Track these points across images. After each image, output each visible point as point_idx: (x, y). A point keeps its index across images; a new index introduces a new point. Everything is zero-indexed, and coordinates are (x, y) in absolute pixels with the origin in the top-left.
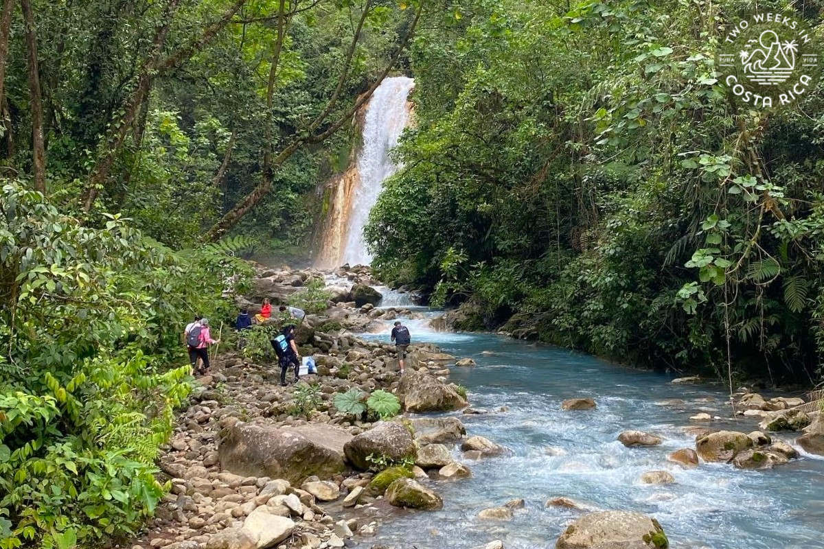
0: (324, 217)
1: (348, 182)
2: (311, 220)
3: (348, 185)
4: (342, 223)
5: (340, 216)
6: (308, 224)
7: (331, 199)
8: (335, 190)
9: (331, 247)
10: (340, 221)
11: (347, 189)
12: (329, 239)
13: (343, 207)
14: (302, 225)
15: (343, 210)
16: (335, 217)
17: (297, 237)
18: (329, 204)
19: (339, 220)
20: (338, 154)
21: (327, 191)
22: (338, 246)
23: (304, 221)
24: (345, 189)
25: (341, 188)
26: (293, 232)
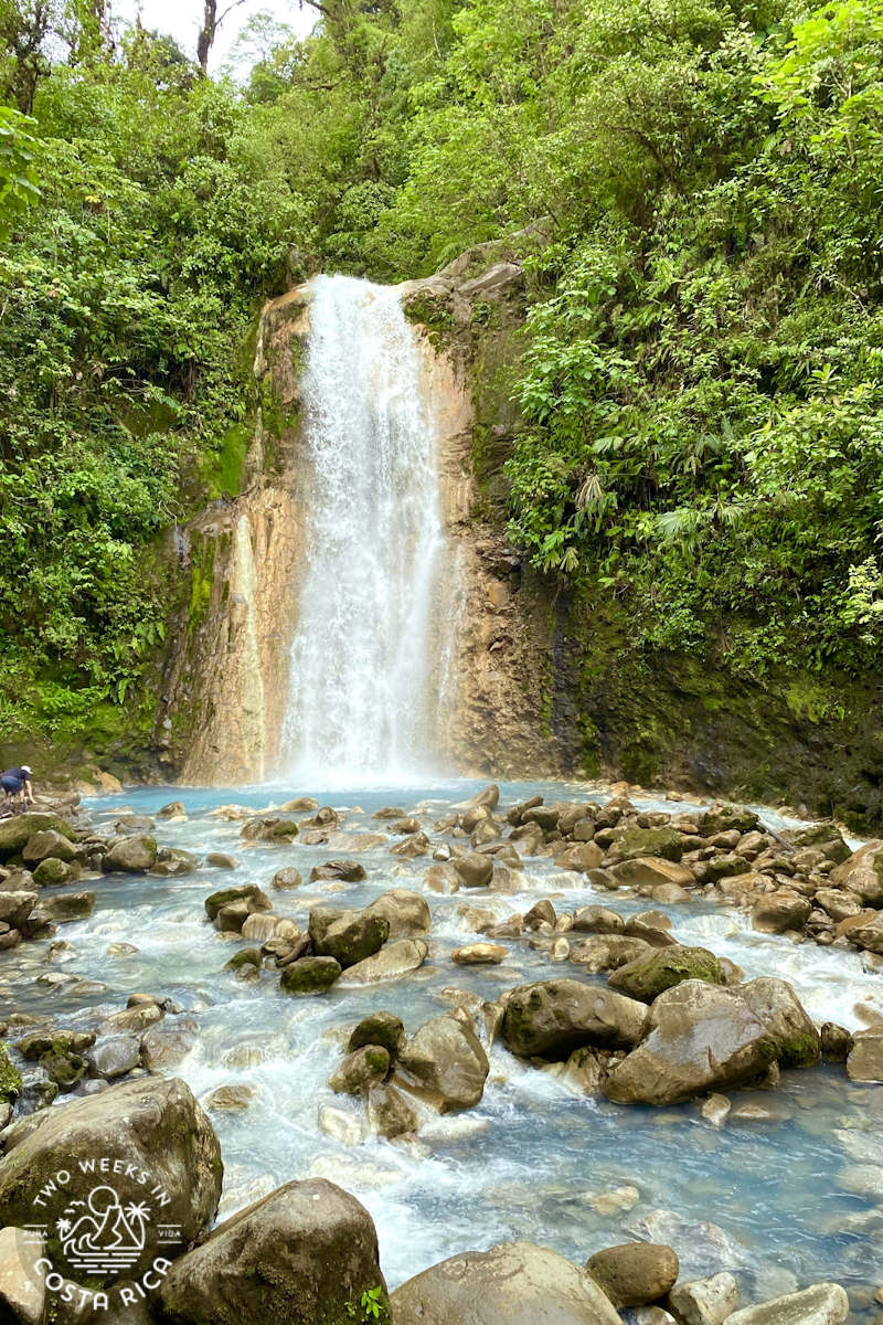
0: (201, 618)
1: (262, 523)
2: (160, 627)
3: (262, 531)
4: (261, 639)
5: (250, 618)
6: (151, 638)
7: (217, 569)
8: (227, 543)
9: (239, 711)
10: (251, 631)
11: (262, 542)
12: (228, 686)
13: (257, 593)
14: (135, 643)
15: (258, 601)
16: (236, 620)
17: (120, 676)
18: (211, 580)
19: (251, 629)
20: (220, 449)
21: (204, 545)
22: (260, 707)
23: (140, 629)
24: (253, 540)
25: (242, 538)
26: (108, 661)
